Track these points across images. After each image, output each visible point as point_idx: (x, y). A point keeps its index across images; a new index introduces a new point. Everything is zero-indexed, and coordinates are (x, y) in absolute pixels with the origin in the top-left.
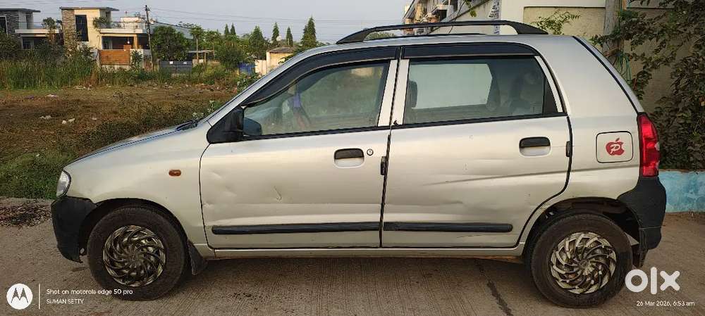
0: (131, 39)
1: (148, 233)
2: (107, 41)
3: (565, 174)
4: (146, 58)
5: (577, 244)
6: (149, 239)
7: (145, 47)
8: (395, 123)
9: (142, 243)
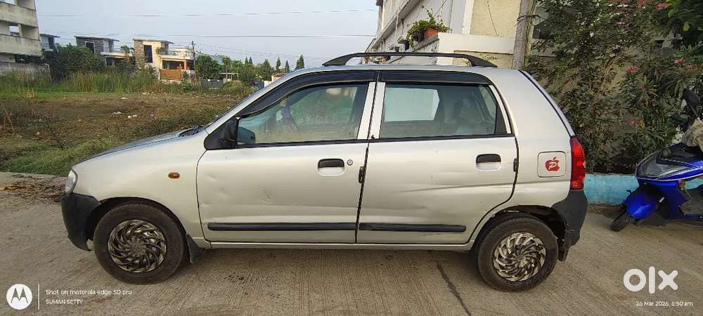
0: (182, 63)
1: (149, 226)
2: (165, 63)
3: (512, 186)
4: (192, 76)
5: (517, 243)
6: (152, 232)
7: (191, 69)
8: (372, 137)
9: (145, 235)
